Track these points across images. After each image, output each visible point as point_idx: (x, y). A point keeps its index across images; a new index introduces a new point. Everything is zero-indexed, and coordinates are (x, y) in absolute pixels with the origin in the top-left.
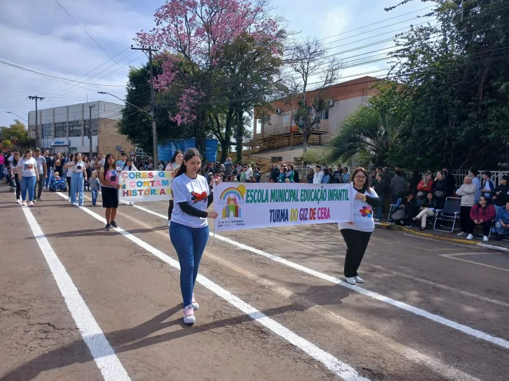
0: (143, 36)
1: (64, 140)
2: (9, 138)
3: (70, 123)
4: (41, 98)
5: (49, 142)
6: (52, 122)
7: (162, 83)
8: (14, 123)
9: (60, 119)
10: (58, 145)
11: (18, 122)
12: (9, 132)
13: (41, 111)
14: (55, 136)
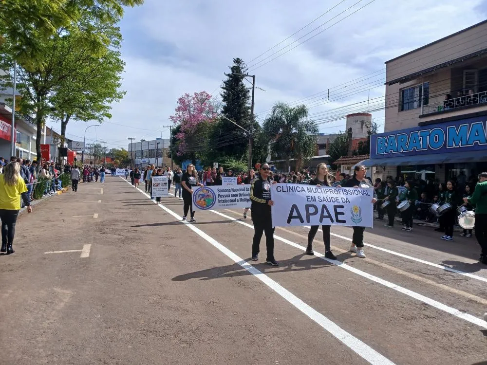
0: (172, 118)
1: (147, 160)
2: (117, 158)
3: (149, 150)
4: (134, 139)
5: (139, 161)
6: (140, 149)
7: (180, 136)
8: (120, 149)
9: (145, 148)
10: (144, 163)
11: (122, 148)
12: (118, 155)
13: (135, 144)
14: (142, 158)
